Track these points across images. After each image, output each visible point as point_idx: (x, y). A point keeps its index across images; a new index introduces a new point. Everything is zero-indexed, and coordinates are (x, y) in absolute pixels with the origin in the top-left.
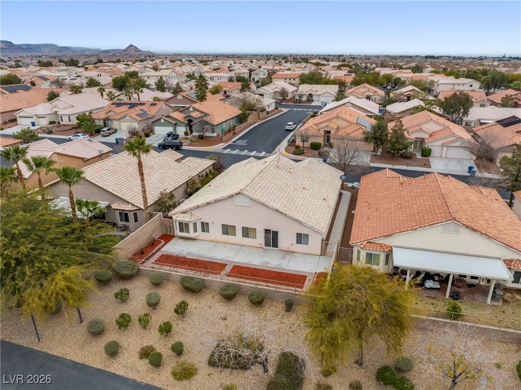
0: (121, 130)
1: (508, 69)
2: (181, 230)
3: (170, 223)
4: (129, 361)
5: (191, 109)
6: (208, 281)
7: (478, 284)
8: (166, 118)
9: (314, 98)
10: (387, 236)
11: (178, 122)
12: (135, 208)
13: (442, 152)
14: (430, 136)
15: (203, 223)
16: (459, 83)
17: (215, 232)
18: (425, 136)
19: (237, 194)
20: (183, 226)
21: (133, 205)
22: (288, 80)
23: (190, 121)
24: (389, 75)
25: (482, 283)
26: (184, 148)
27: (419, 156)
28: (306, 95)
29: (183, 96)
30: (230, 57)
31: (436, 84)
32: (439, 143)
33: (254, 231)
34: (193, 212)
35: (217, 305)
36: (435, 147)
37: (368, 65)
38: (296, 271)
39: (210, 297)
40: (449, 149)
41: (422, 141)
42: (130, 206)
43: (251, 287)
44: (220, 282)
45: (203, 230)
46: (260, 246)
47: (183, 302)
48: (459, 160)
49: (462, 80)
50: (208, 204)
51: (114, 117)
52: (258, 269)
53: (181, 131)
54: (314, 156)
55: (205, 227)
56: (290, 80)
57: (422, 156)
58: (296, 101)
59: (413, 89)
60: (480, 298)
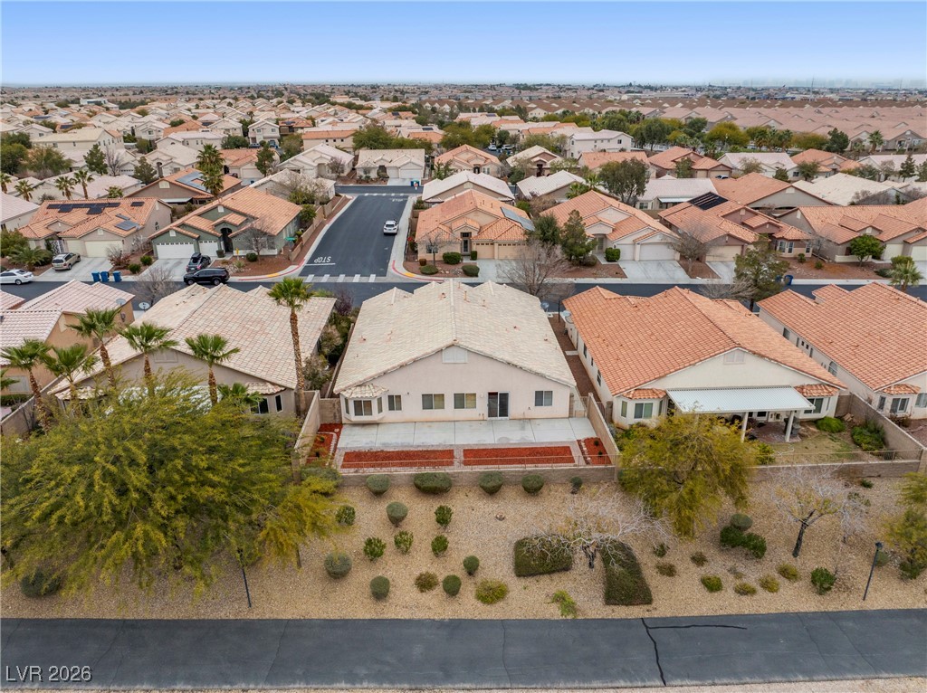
0: (86, 256)
1: (653, 109)
2: (358, 412)
3: (334, 405)
4: (407, 598)
5: (221, 210)
6: (452, 475)
7: (767, 422)
8: (179, 230)
9: (389, 172)
10: (660, 378)
11: (202, 234)
12: (279, 389)
13: (634, 253)
14: (613, 230)
15: (391, 398)
16: (601, 138)
17: (412, 407)
18: (607, 231)
19: (448, 347)
20: (362, 406)
21: (273, 384)
22: (331, 141)
23: (225, 232)
24: (489, 126)
25: (771, 420)
26: (232, 279)
27: (604, 262)
28: (374, 168)
29: (170, 183)
30: (169, 92)
31: (568, 141)
32: (629, 240)
33: (473, 397)
34: (375, 383)
35: (480, 504)
36: (623, 244)
37: (437, 105)
38: (552, 443)
39: (462, 496)
40: (645, 247)
41: (603, 238)
42: (270, 386)
43: (516, 471)
44: (471, 473)
45: (391, 408)
46: (481, 418)
47: (441, 508)
48: (659, 263)
49: (605, 133)
50: (401, 366)
51: (69, 233)
52: (500, 449)
53: (210, 249)
54: (456, 275)
55: (394, 402)
56: (335, 141)
57: (608, 261)
58: (360, 181)
59: (544, 153)
60: (776, 437)
